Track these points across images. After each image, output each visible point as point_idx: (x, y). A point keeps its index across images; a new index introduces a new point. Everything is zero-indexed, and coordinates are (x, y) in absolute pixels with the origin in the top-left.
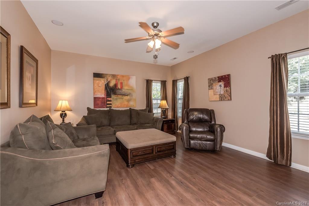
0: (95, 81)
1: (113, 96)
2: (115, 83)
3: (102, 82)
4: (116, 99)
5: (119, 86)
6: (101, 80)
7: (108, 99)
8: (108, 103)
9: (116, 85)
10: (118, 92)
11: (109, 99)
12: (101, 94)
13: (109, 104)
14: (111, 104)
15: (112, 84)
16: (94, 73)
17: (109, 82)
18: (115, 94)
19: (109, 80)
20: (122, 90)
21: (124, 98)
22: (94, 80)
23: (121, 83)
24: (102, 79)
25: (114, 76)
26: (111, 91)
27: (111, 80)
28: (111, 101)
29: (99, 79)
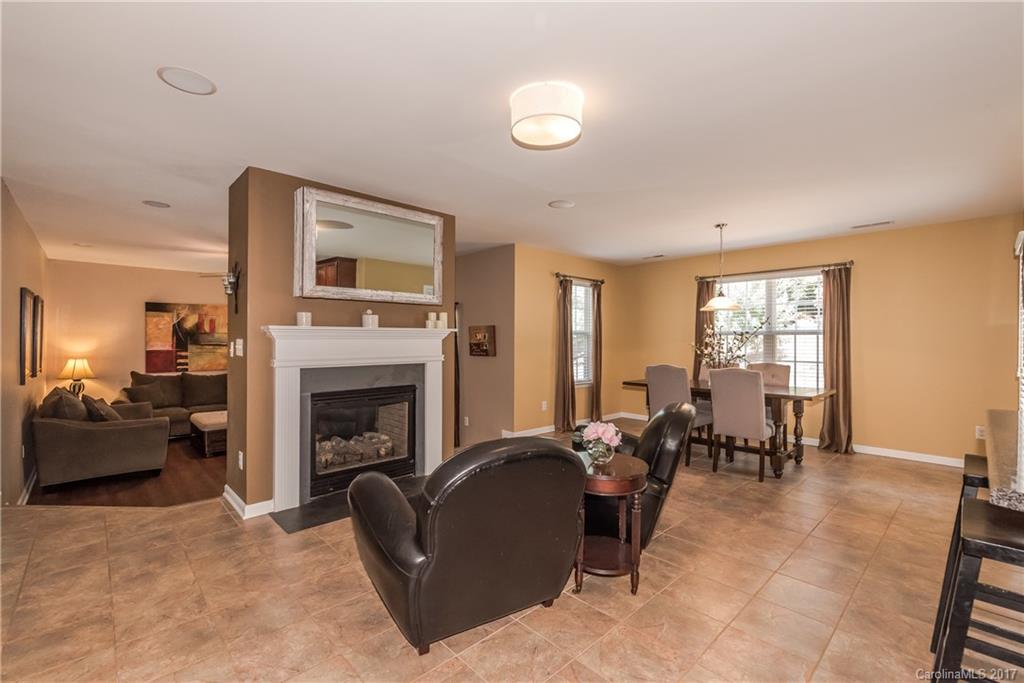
0: (149, 319)
1: (191, 348)
2: (196, 321)
3: (166, 321)
4: (199, 354)
5: (207, 328)
6: (163, 317)
7: (179, 353)
8: (179, 361)
9: (199, 326)
10: (203, 339)
11: (183, 354)
12: (164, 344)
13: (181, 364)
14: (187, 364)
15: (190, 323)
16: (147, 304)
17: (183, 319)
18: (196, 342)
19: (182, 316)
20: (213, 336)
21: (219, 351)
22: (146, 316)
23: (212, 322)
24: (165, 314)
25: (194, 308)
26: (186, 338)
27: (187, 315)
28: (186, 357)
29: (162, 314)
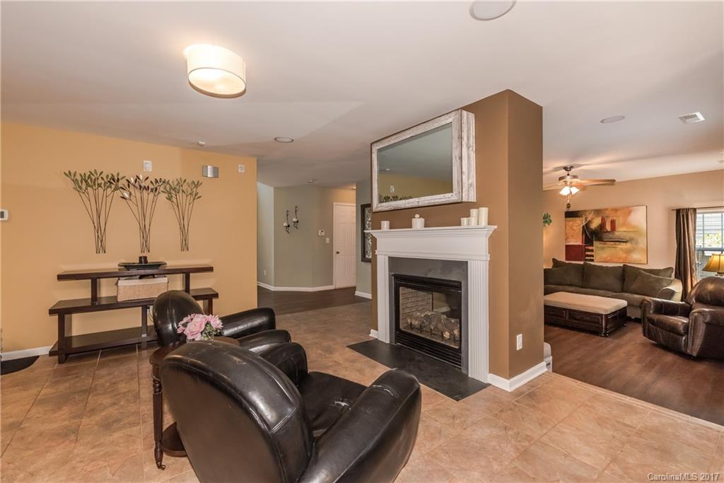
0: (567, 223)
1: (596, 244)
2: (600, 222)
3: (578, 224)
4: (603, 248)
5: (608, 227)
6: (576, 221)
7: (587, 247)
8: (587, 253)
9: (602, 226)
10: (606, 236)
11: (590, 248)
12: (577, 241)
13: (588, 256)
14: (593, 256)
15: (595, 224)
16: (566, 213)
17: (590, 222)
18: (600, 239)
19: (588, 219)
20: (614, 234)
21: (620, 246)
22: (566, 221)
23: (613, 223)
24: (576, 218)
25: (598, 212)
26: (593, 236)
27: (593, 219)
28: (592, 251)
29: (574, 219)
